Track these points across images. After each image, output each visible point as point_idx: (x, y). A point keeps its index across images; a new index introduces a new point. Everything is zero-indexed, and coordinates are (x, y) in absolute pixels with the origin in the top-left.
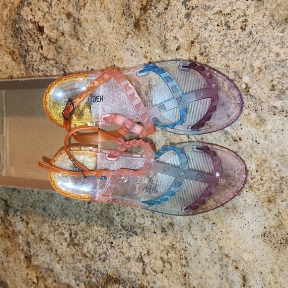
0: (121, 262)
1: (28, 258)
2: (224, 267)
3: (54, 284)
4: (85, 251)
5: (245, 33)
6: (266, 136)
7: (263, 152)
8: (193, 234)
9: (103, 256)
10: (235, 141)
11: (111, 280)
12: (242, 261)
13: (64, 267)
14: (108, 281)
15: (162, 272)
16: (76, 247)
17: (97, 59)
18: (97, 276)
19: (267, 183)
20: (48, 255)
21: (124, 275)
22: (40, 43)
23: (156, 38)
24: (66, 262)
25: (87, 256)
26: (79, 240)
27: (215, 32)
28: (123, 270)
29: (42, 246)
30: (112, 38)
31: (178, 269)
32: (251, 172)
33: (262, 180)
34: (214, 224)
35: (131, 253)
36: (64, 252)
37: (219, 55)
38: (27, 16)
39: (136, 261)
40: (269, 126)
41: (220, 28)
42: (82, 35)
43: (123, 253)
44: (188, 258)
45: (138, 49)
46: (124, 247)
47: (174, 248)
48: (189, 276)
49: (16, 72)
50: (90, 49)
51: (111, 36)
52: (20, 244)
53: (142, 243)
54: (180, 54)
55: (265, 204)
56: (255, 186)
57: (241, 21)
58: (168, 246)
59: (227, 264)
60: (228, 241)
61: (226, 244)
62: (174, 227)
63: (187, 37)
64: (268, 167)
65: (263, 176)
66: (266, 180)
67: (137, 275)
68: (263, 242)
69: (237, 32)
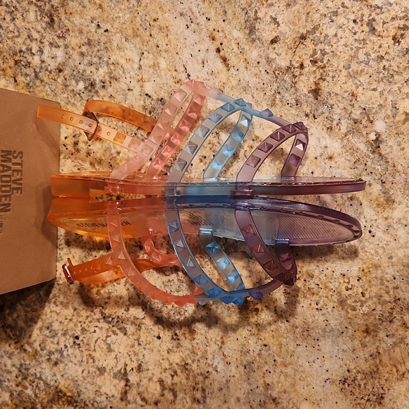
0: (86, 372)
5: (397, 48)
6: (389, 226)
8: (226, 353)
9: (55, 357)
11: (62, 397)
14: (56, 399)
15: (156, 404)
16: (8, 330)
17: (120, 15)
18: (37, 386)
19: (370, 303)
21: (88, 394)
23: (240, 11)
25: (25, 350)
26: (15, 320)
27: (347, 31)
28: (88, 386)
31: (185, 405)
32: (349, 278)
33: (363, 296)
34: (266, 346)
35: (108, 362)
37: (344, 73)
39: (115, 376)
40: (397, 213)
41: (356, 28)
43: (93, 358)
44: (207, 390)
45: (202, 20)
46: (98, 349)
47: (187, 369)
53: (132, 349)
54: (276, 51)
55: (358, 334)
56: (349, 302)
57: (397, 25)
58: (177, 364)
60: (282, 377)
61: (278, 382)
62: (196, 336)
63: (296, 25)
64: (379, 277)
65: (367, 290)
66: (370, 298)
67: (112, 399)
68: (339, 392)
69: (385, 42)
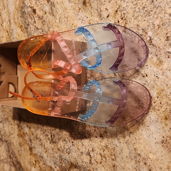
0: (78, 155)
1: (31, 149)
2: (138, 163)
3: (44, 166)
4: (59, 147)
6: (163, 72)
7: (161, 84)
8: (118, 139)
9: (68, 151)
10: (143, 77)
11: (73, 165)
12: (149, 159)
13: (48, 155)
14: (71, 166)
15: (101, 163)
17: (63, 27)
18: (65, 163)
19: (164, 106)
20: (40, 148)
21: (80, 163)
22: (34, 20)
23: (96, 10)
24: (49, 153)
25: (60, 150)
26: (55, 140)
27: (130, 3)
28: (79, 160)
29: (37, 142)
30: (71, 13)
31: (110, 162)
32: (154, 98)
33: (161, 104)
34: (131, 133)
35: (83, 150)
36: (48, 147)
37: (133, 18)
38: (28, 4)
39: (86, 155)
40: (165, 66)
42: (55, 12)
43: (79, 149)
44: (116, 155)
45: (85, 18)
46: (79, 146)
47: (107, 148)
48: (116, 167)
49: (23, 38)
50: (59, 20)
51: (70, 11)
52: (27, 140)
53: (89, 143)
55: (163, 120)
56: (156, 108)
58: (104, 146)
59: (139, 160)
60: (140, 145)
61: (139, 147)
62: (107, 134)
63: (113, 8)
64: (165, 94)
65: (162, 101)
66: (164, 104)
67: (87, 164)
68: (162, 147)
69: (144, 1)
